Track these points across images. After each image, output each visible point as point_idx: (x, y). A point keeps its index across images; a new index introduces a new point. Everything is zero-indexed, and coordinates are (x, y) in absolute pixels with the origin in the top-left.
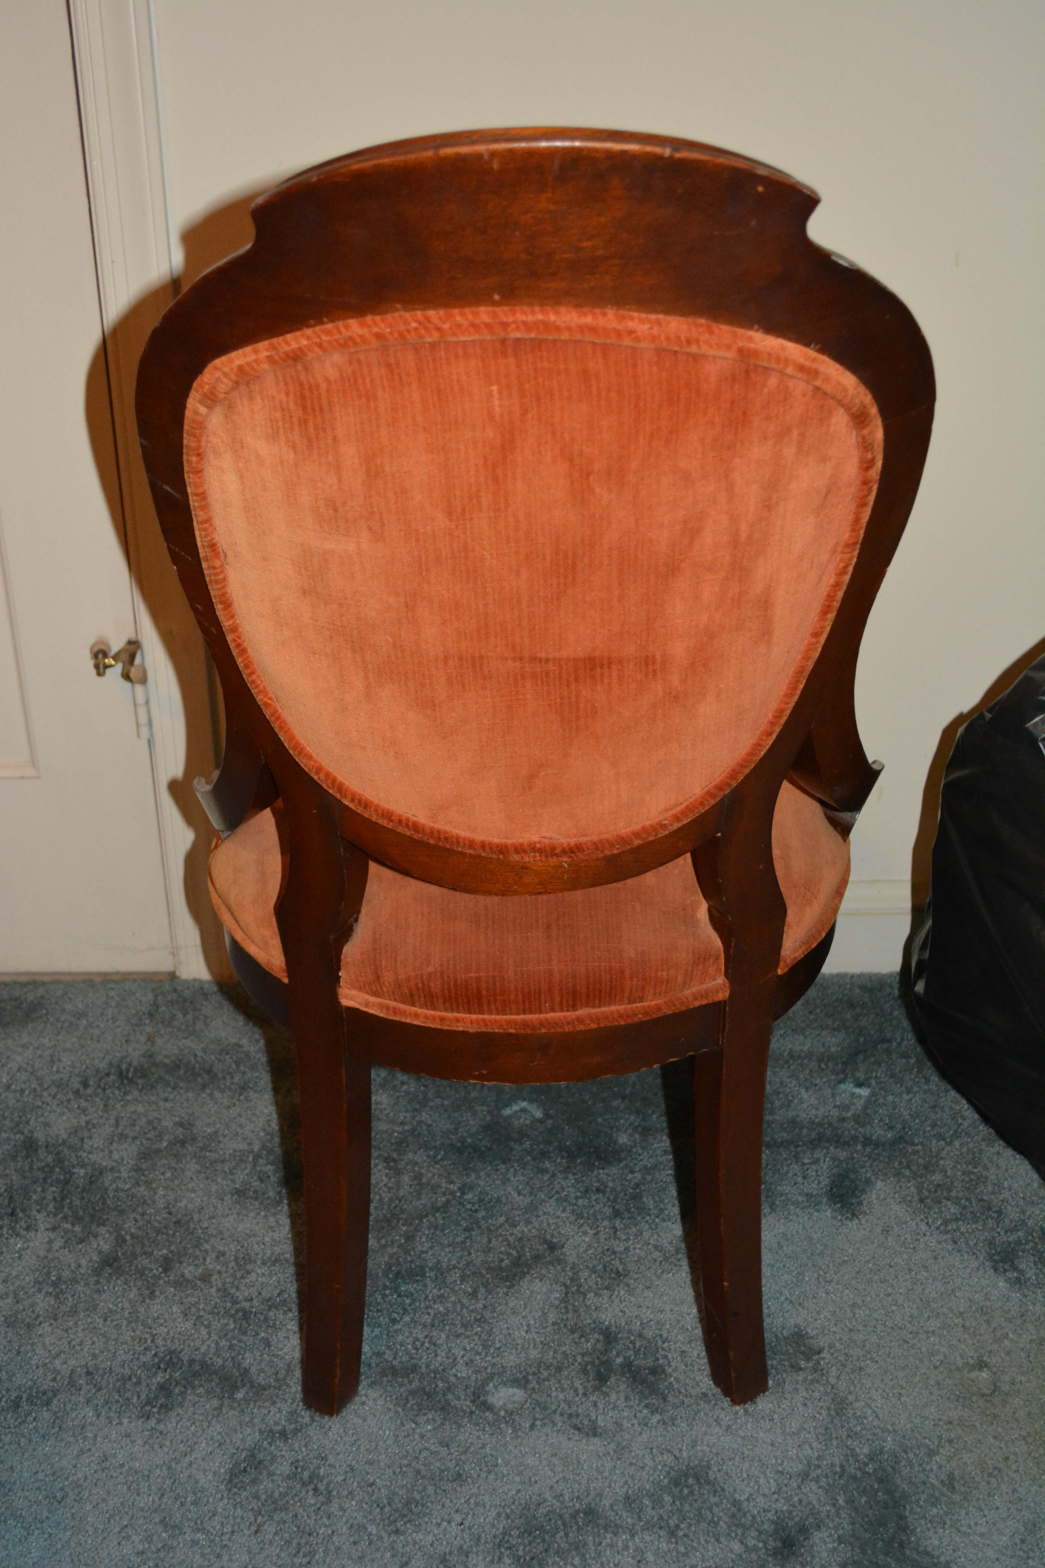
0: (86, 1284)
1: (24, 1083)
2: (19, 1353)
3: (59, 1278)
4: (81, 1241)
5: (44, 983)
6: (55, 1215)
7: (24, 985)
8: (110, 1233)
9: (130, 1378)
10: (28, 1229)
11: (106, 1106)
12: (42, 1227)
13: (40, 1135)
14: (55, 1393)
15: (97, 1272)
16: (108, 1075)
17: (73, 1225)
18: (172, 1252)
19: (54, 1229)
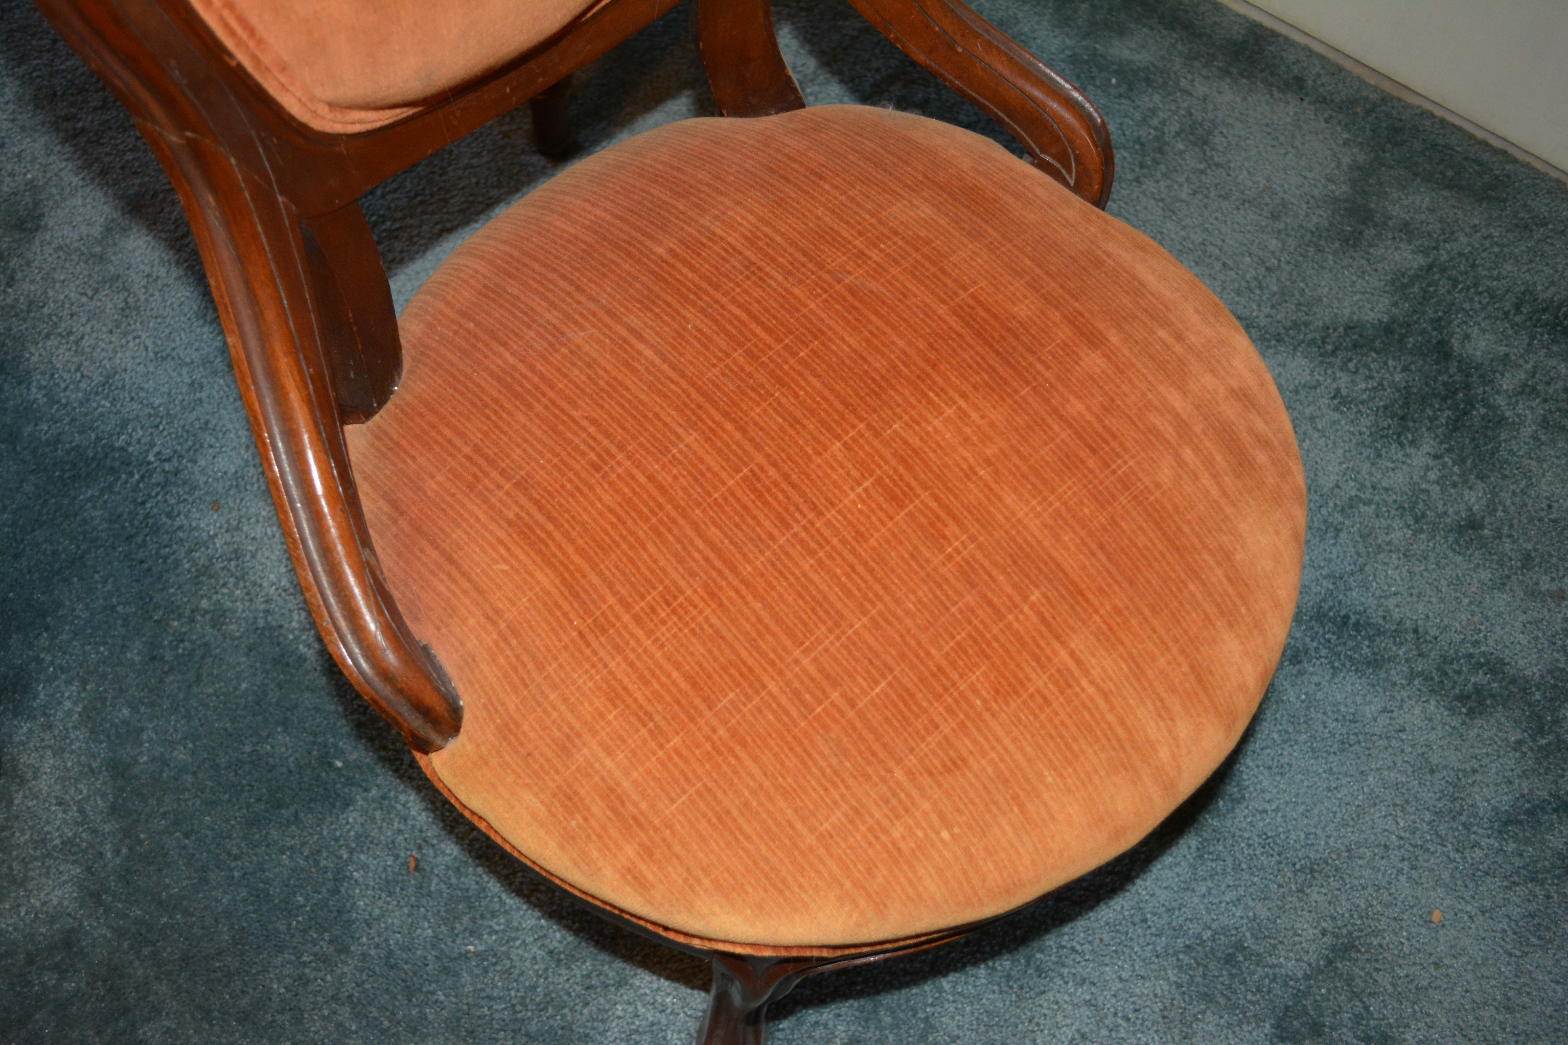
0: (1446, 537)
1: (1461, 273)
2: (1361, 570)
3: (1424, 515)
4: (1454, 485)
5: (1515, 161)
6: (1441, 443)
7: (1496, 151)
8: (1485, 493)
9: (1451, 663)
10: (1412, 443)
11: (1529, 345)
12: (1426, 449)
13: (1455, 343)
14: (1380, 632)
15: (1461, 529)
16: (1545, 311)
17: (1454, 463)
18: (1536, 550)
19: (1436, 457)
